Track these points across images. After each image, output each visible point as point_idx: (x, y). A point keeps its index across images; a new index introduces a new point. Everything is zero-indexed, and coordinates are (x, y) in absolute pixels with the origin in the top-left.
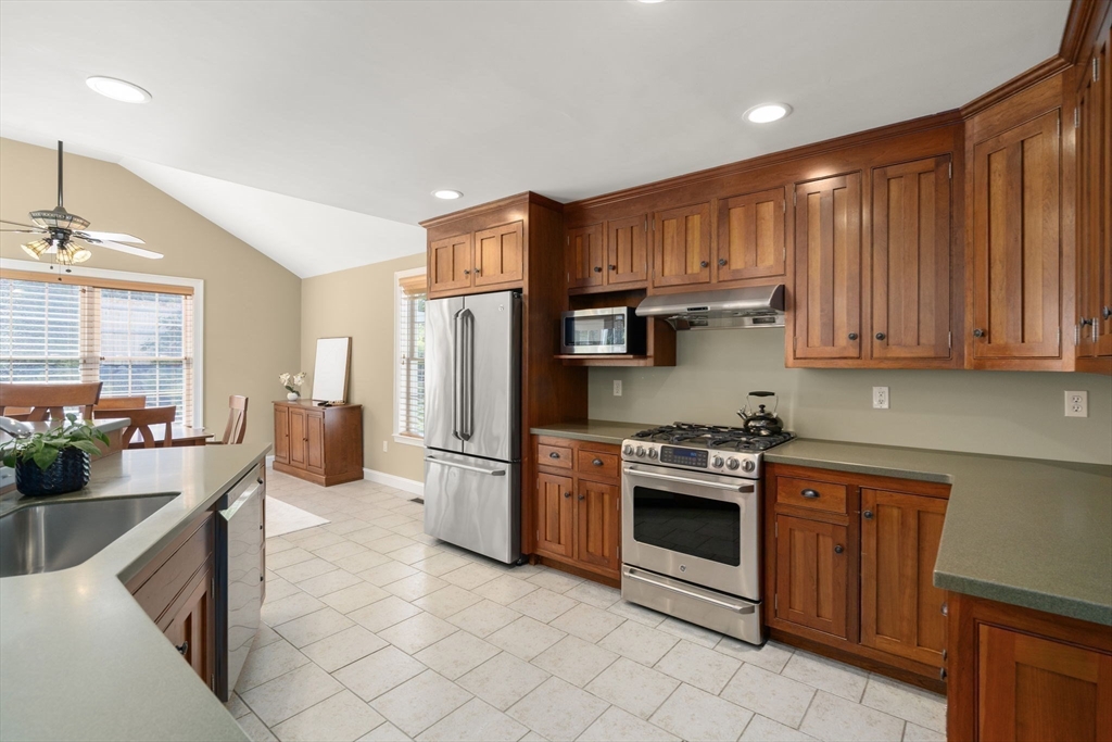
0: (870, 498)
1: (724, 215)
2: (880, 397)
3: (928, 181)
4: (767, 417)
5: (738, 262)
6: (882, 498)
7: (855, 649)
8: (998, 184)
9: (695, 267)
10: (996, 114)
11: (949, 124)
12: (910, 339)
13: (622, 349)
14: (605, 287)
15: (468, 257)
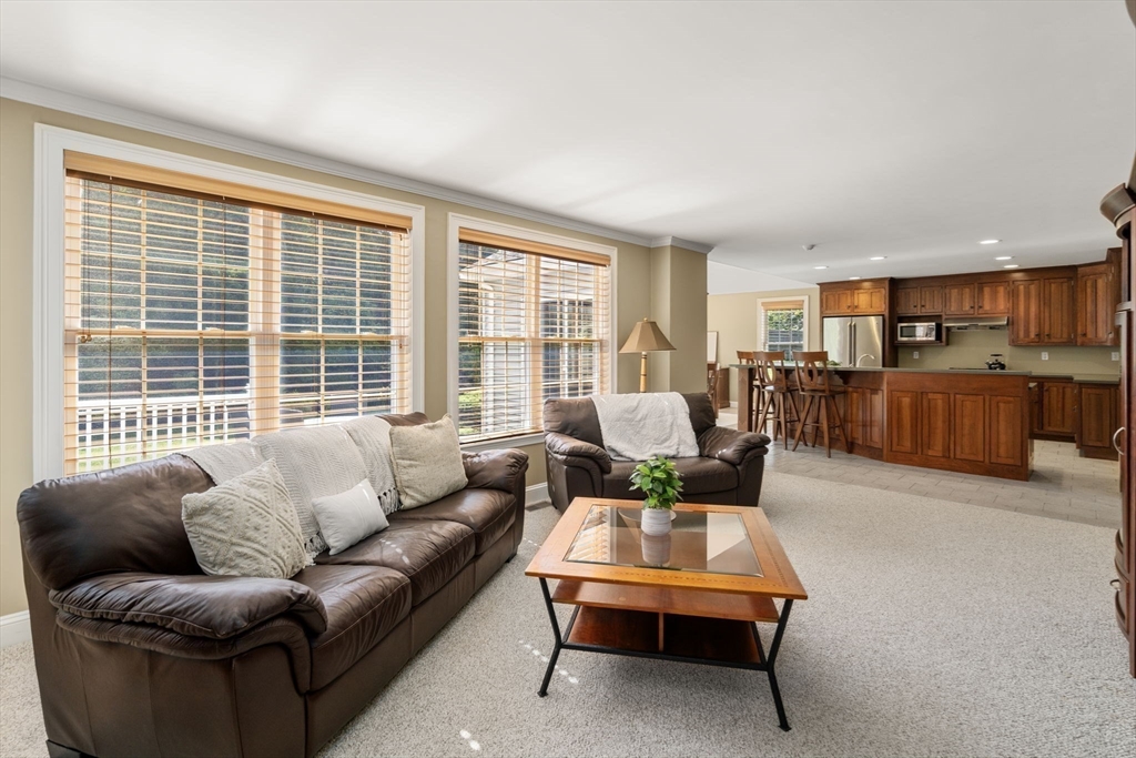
0: (1046, 385)
1: (981, 290)
2: (1045, 356)
3: (1065, 286)
4: (999, 363)
5: (987, 307)
6: (1050, 384)
7: (1041, 432)
8: (1089, 290)
9: (967, 307)
10: (1088, 269)
11: (1073, 268)
12: (1059, 336)
13: (933, 338)
14: (919, 314)
15: (849, 300)
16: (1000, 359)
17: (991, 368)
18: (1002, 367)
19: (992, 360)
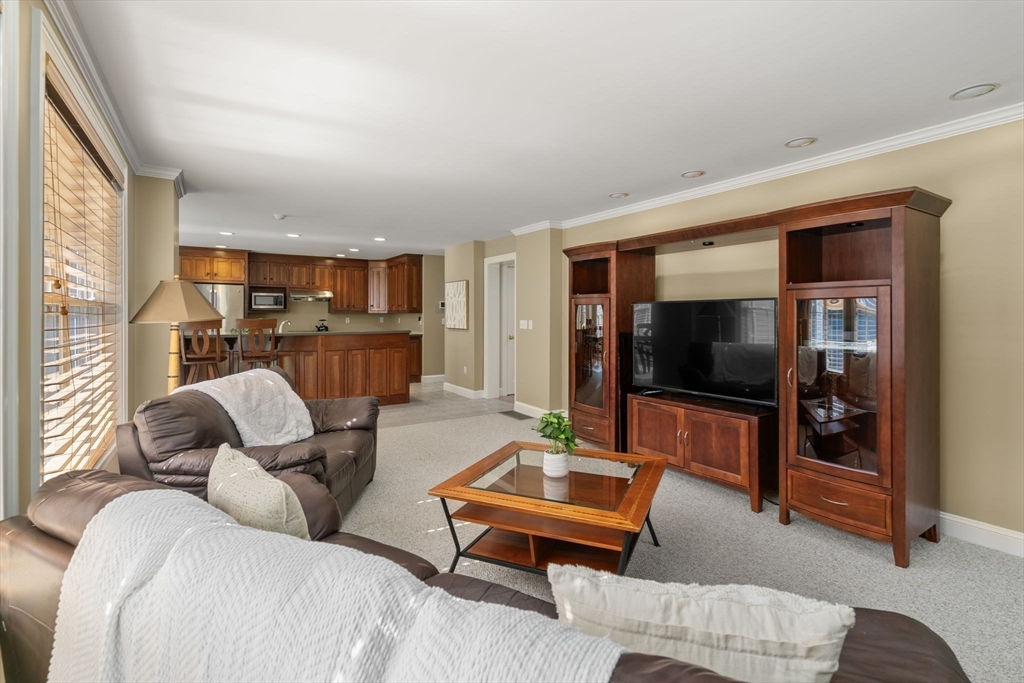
1: (314, 271)
4: (325, 327)
5: (318, 283)
9: (304, 283)
11: (366, 262)
12: (359, 307)
13: (282, 307)
14: (268, 285)
15: (208, 267)
16: (325, 324)
17: (319, 330)
18: (326, 329)
19: (319, 324)
